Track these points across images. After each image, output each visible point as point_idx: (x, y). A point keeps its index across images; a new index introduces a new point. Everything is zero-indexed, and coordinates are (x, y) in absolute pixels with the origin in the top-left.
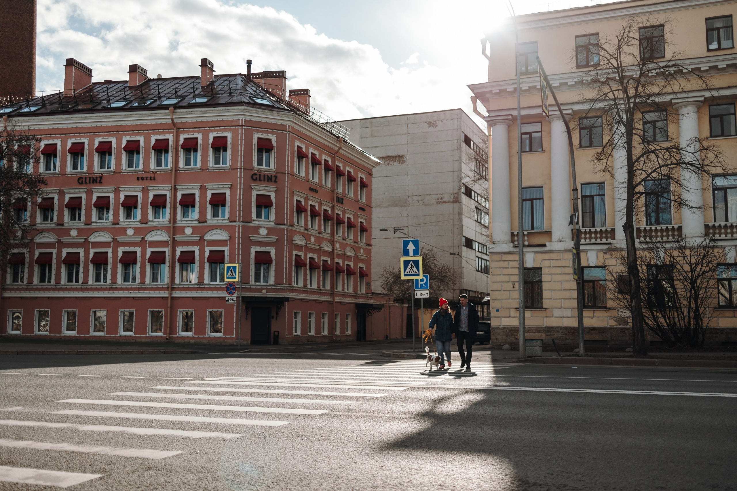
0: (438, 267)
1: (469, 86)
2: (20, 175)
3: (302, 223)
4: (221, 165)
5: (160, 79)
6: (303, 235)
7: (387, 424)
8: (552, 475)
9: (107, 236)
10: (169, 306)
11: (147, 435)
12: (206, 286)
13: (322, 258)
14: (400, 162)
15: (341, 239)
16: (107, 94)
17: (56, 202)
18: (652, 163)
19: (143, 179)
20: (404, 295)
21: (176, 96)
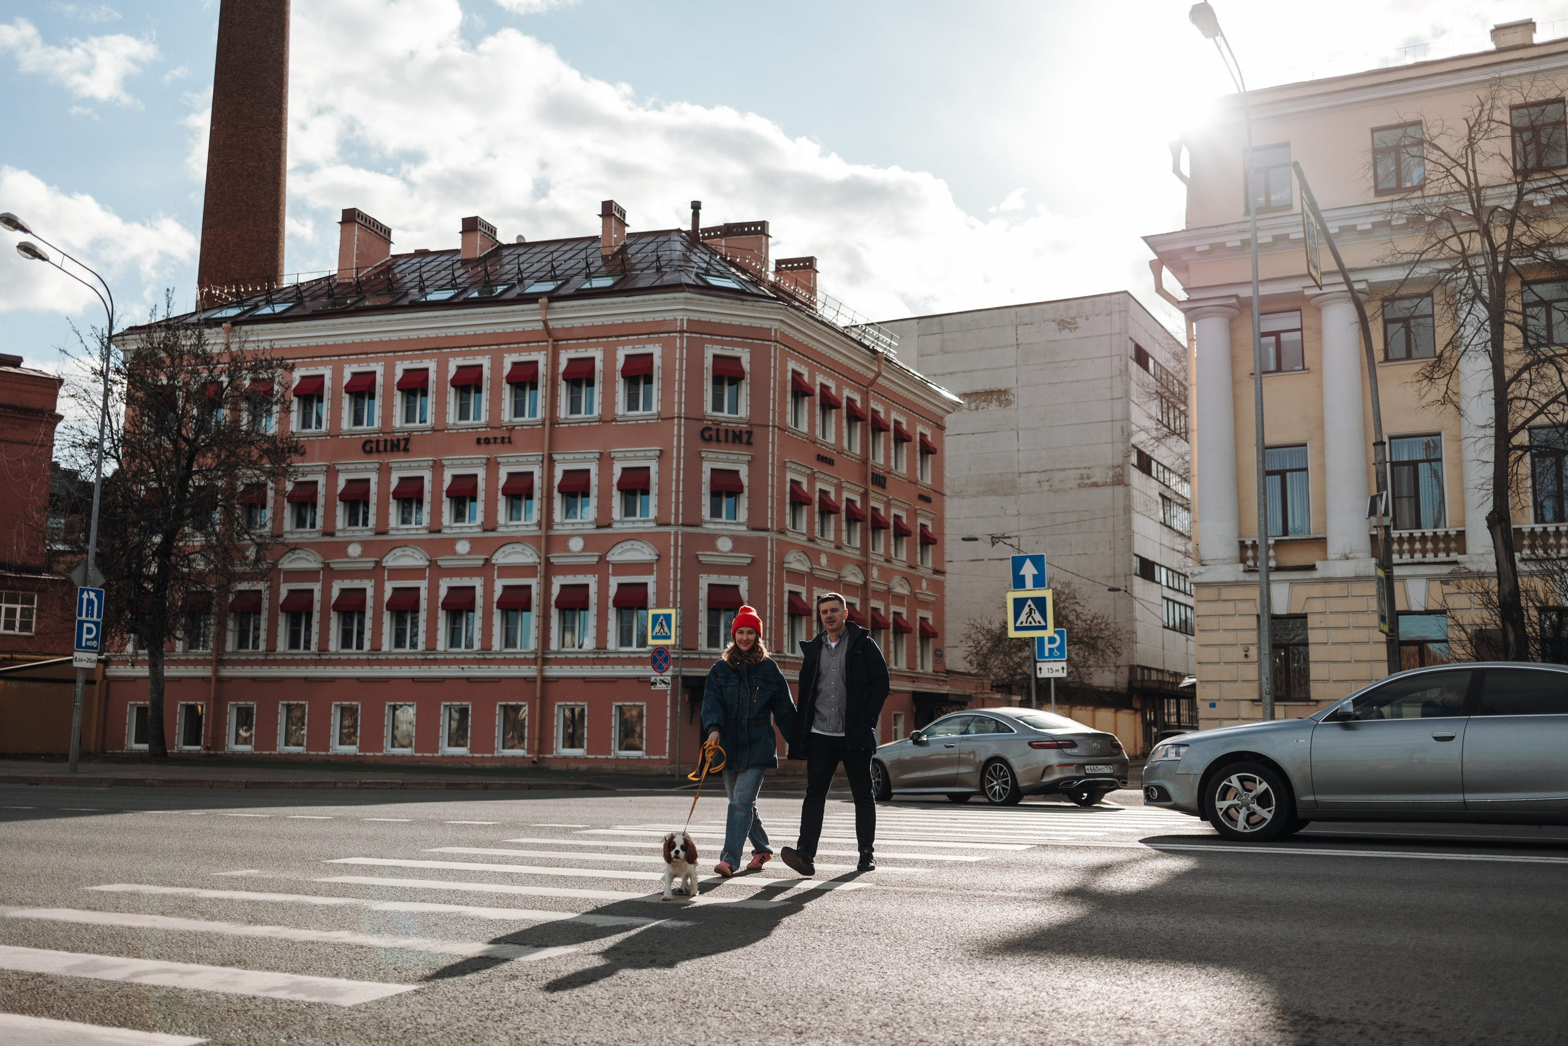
0: (1084, 618)
1: (1145, 239)
2: (253, 437)
3: (803, 527)
4: (641, 412)
5: (522, 245)
6: (804, 550)
7: (996, 909)
8: (1367, 1004)
9: (417, 555)
10: (538, 694)
11: (504, 920)
12: (611, 656)
14: (1000, 403)
15: (882, 559)
16: (421, 276)
17: (321, 489)
18: (1549, 384)
19: (487, 441)
20: (1013, 676)
21: (552, 277)
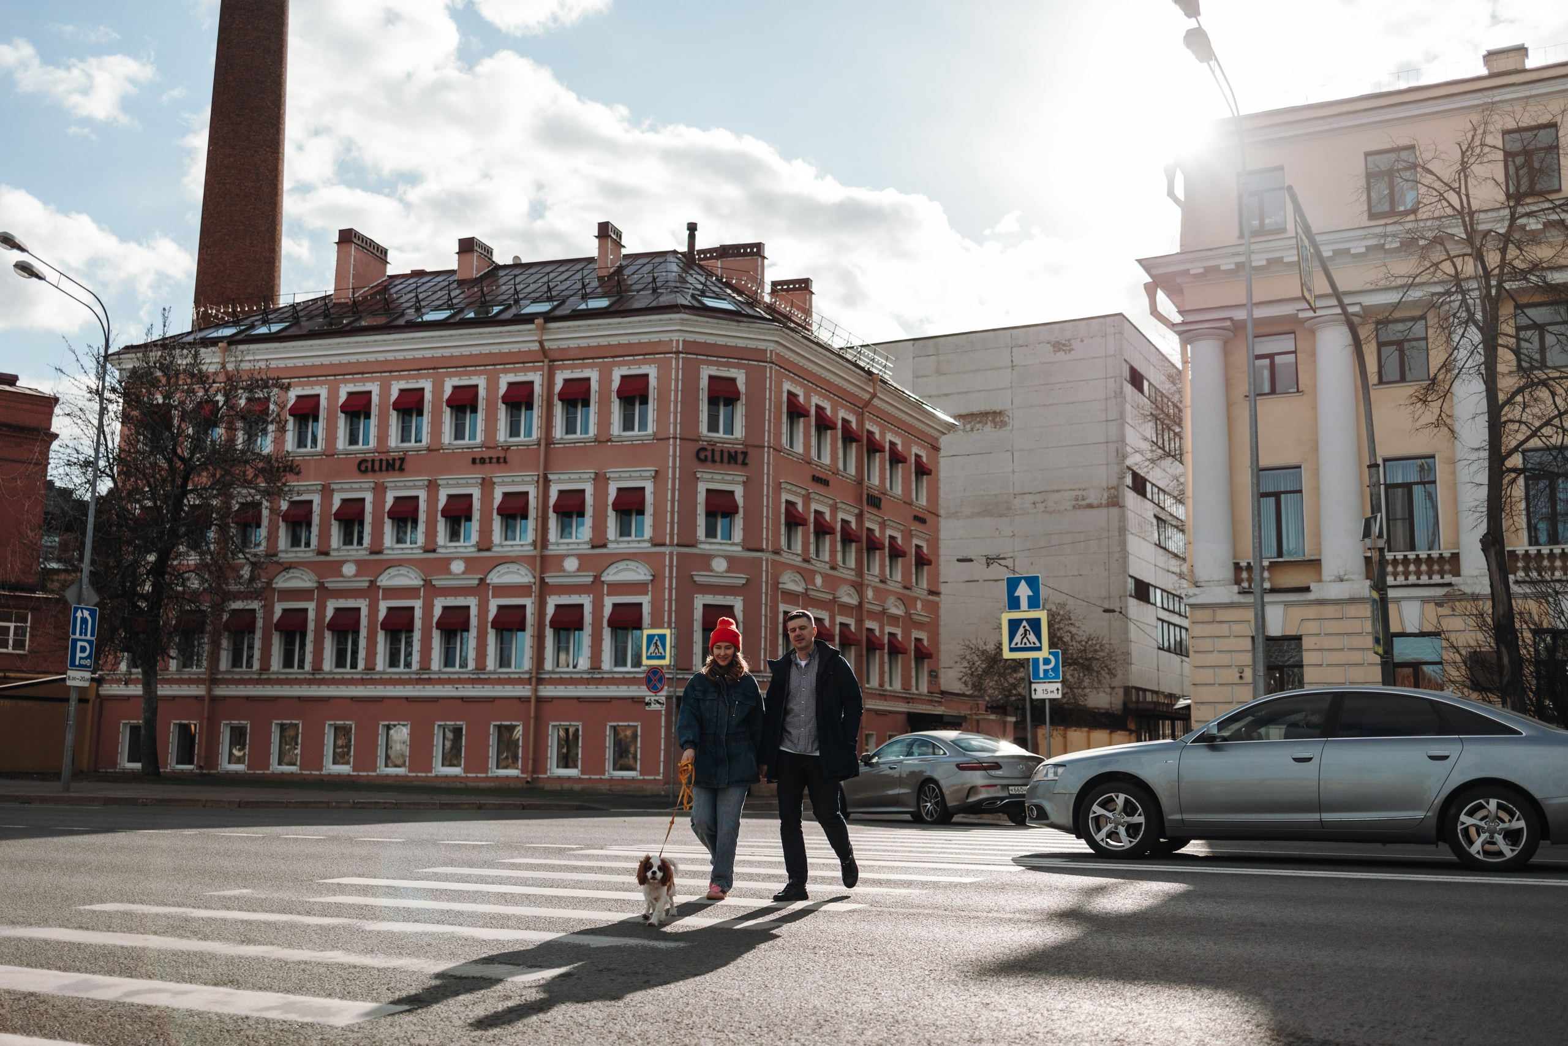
0: (1079, 639)
1: (1140, 261)
2: (249, 456)
3: (798, 547)
4: (636, 432)
5: (518, 265)
6: (799, 571)
7: (991, 930)
8: (1361, 1026)
9: (412, 575)
10: (532, 714)
12: (605, 676)
13: (839, 619)
14: (995, 425)
15: (877, 580)
16: (417, 296)
17: (316, 508)
18: (1543, 407)
19: (483, 461)
20: (1007, 697)
21: (548, 297)
